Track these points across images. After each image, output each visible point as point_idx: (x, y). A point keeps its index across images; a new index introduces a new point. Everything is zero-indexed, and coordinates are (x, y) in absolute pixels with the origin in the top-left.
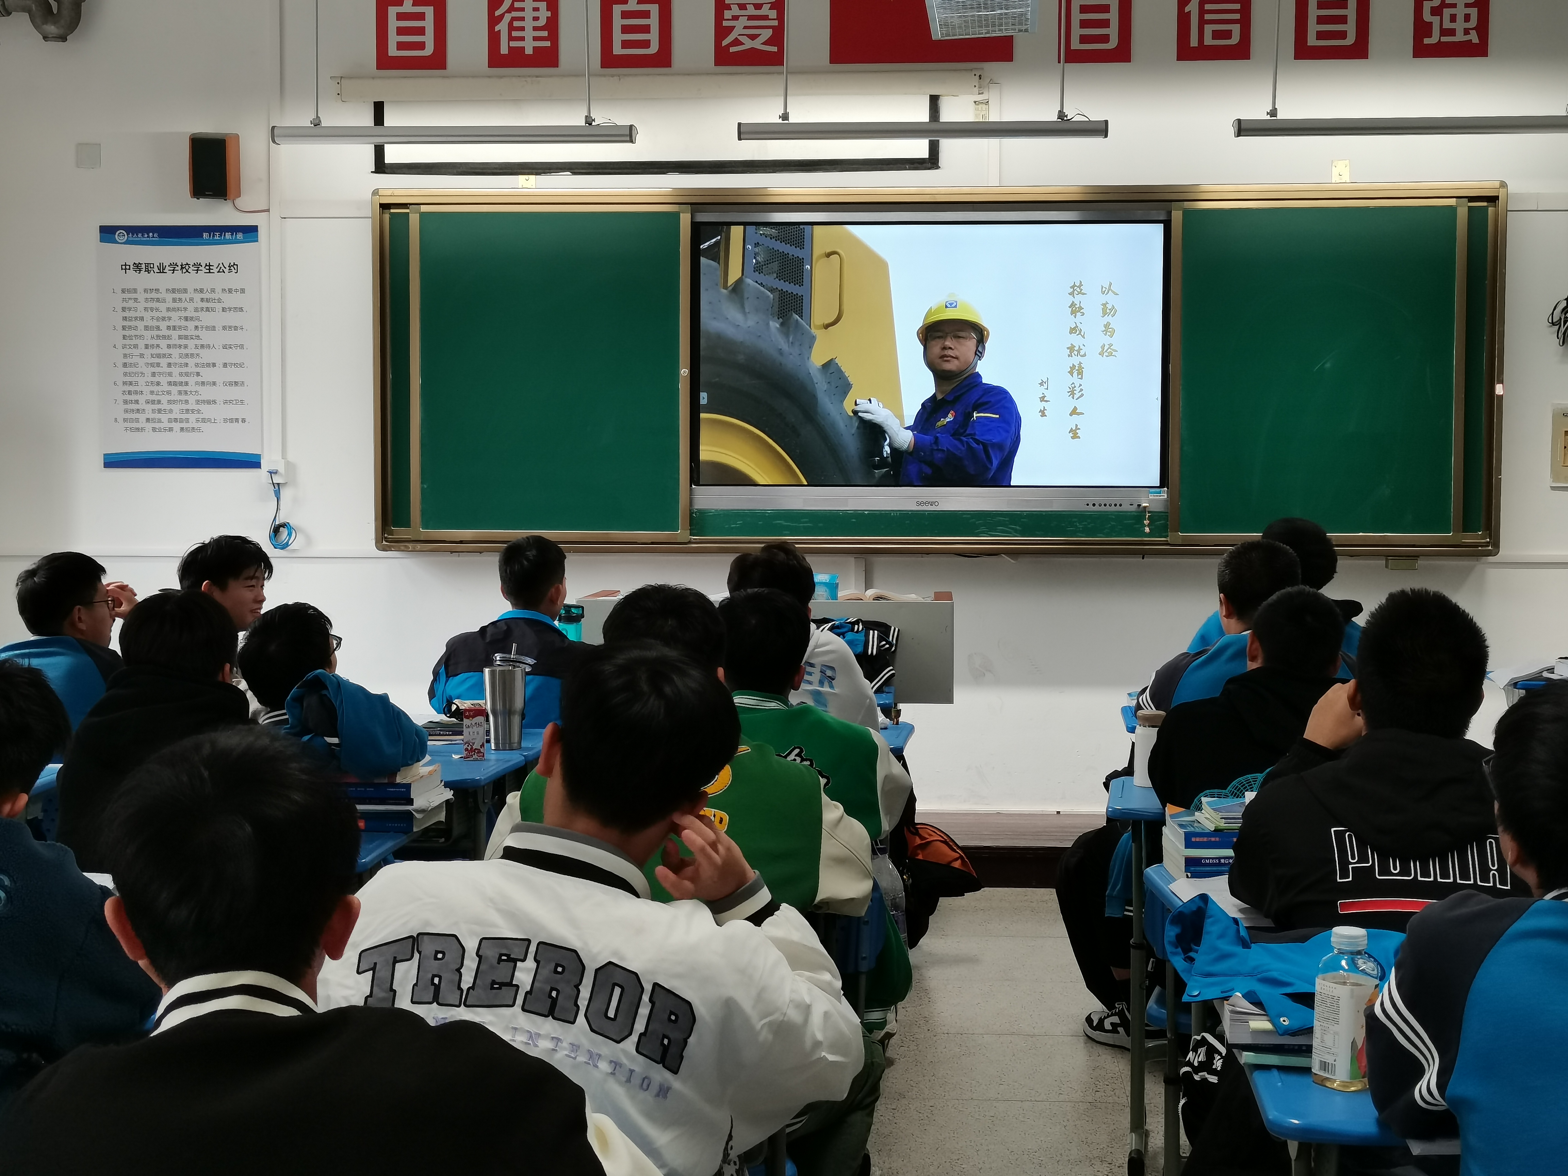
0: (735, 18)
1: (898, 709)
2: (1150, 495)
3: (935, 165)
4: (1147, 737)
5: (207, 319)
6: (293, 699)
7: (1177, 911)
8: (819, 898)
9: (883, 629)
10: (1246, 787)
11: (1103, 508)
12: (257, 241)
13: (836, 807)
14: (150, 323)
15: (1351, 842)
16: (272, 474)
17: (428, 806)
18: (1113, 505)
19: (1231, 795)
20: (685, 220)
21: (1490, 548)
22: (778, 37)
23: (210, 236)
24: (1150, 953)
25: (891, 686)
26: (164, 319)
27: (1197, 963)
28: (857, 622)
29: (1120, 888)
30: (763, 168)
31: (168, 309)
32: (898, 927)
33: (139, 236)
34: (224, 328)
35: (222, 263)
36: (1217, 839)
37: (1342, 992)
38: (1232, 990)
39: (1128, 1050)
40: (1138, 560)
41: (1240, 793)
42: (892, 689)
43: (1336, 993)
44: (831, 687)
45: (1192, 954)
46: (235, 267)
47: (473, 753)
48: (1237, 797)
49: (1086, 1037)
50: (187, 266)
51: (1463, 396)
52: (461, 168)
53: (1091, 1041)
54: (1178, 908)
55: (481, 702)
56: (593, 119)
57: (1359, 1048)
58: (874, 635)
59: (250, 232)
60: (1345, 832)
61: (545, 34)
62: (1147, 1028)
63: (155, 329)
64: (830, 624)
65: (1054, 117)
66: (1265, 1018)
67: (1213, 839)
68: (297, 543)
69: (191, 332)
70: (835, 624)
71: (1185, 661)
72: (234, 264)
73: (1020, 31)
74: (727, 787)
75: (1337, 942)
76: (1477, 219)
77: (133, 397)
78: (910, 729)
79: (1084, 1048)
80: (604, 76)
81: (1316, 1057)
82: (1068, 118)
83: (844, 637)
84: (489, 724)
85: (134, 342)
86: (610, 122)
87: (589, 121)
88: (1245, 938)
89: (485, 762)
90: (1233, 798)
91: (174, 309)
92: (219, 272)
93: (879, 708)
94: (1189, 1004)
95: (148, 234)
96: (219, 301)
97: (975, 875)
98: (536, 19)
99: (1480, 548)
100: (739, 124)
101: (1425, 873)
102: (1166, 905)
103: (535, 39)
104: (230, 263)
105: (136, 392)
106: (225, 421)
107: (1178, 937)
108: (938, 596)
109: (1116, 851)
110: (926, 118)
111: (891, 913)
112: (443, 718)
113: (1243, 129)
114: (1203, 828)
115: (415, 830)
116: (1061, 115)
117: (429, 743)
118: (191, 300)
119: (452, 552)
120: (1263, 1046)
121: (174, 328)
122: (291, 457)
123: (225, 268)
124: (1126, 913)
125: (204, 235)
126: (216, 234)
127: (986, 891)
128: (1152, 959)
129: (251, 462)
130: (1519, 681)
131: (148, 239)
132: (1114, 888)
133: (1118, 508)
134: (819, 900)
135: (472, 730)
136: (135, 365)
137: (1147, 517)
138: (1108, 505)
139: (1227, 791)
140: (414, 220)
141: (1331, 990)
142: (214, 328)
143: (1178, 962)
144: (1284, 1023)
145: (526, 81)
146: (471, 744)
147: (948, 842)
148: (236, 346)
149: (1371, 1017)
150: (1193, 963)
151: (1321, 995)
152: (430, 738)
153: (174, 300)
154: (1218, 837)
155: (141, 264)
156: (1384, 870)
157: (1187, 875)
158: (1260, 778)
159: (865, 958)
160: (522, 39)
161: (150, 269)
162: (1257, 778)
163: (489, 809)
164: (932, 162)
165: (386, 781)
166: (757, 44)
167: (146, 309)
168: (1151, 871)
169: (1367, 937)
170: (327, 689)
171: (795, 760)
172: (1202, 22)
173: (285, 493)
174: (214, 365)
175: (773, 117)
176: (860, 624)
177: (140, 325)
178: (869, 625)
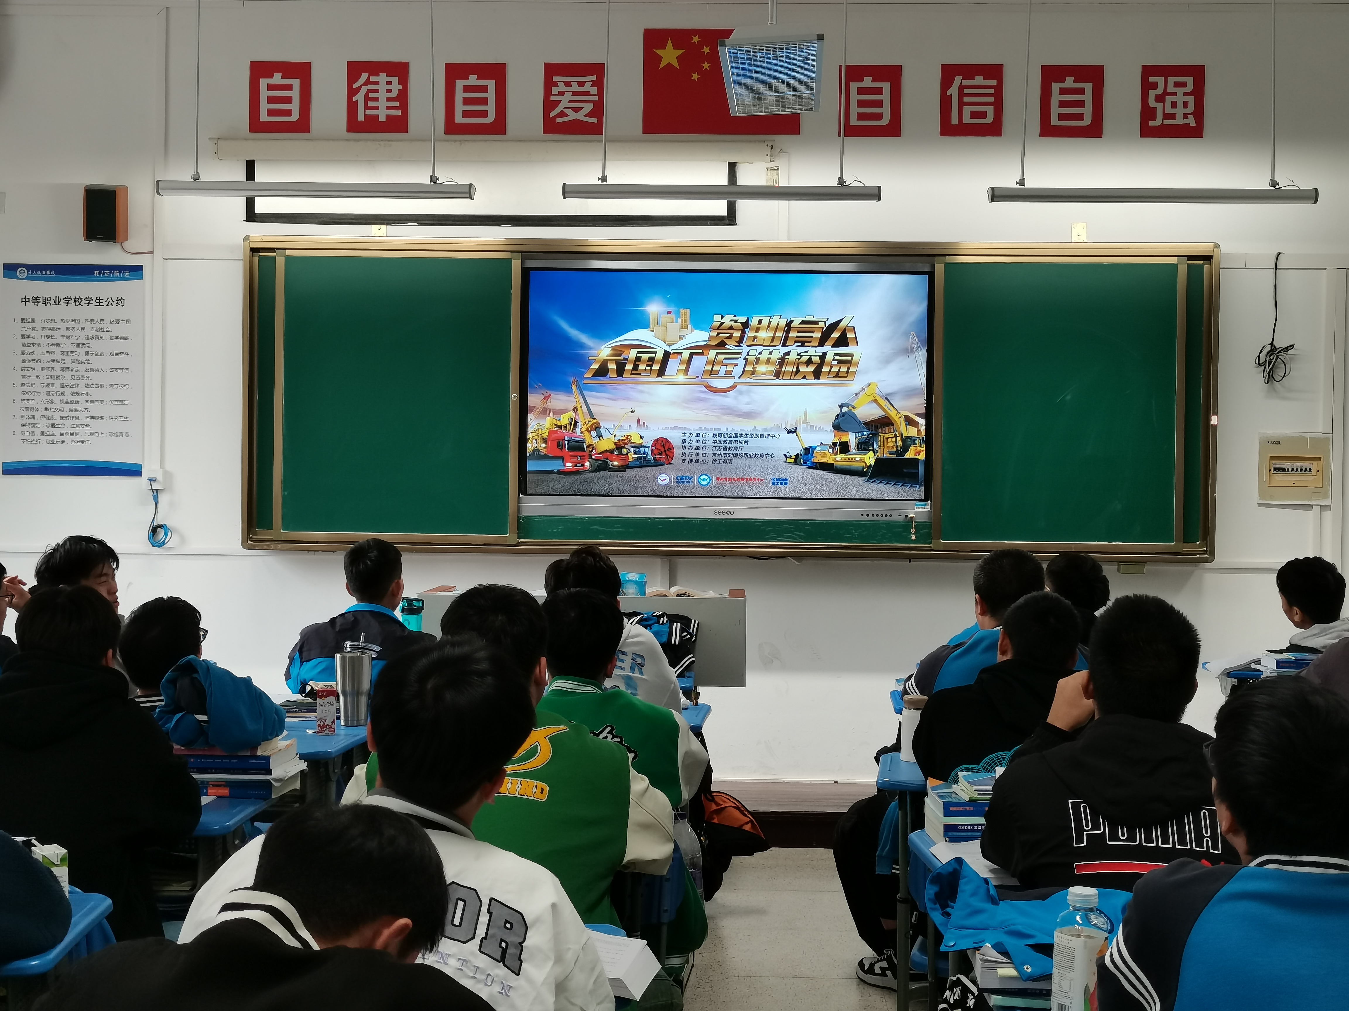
0: (562, 93)
1: (697, 692)
2: (916, 507)
3: (733, 222)
4: (912, 718)
5: (96, 345)
6: (167, 681)
7: (937, 872)
8: (626, 859)
9: (685, 621)
10: (996, 763)
11: (875, 518)
12: (142, 279)
13: (643, 779)
14: (46, 349)
15: (1085, 812)
16: (152, 482)
17: (285, 775)
18: (884, 516)
19: (984, 770)
20: (516, 265)
21: (1207, 556)
22: (598, 110)
23: (100, 274)
24: (914, 907)
25: (691, 671)
26: (58, 345)
27: (953, 917)
28: (662, 615)
29: (889, 848)
30: (584, 222)
31: (62, 337)
32: (695, 883)
33: (38, 273)
34: (112, 354)
35: (111, 298)
36: (972, 808)
37: (1077, 943)
38: (983, 941)
39: (895, 991)
40: (906, 563)
41: (991, 768)
42: (692, 674)
43: (1071, 944)
44: (641, 673)
45: (948, 910)
46: (122, 300)
47: (325, 728)
48: (988, 772)
49: (858, 980)
50: (80, 299)
51: (1184, 425)
52: (322, 218)
53: (862, 983)
54: (937, 870)
55: (333, 684)
56: (437, 178)
57: (1091, 993)
58: (677, 627)
59: (136, 271)
60: (1080, 803)
61: (396, 104)
62: (911, 972)
63: (51, 354)
64: (639, 617)
65: (835, 183)
66: (1011, 965)
67: (968, 808)
68: (172, 542)
69: (82, 357)
70: (643, 617)
71: (946, 652)
72: (121, 299)
73: (806, 110)
74: (547, 761)
75: (1073, 901)
76: (1195, 275)
77: (30, 413)
78: (708, 709)
79: (857, 989)
80: (447, 141)
81: (1055, 1000)
82: (847, 184)
83: (651, 629)
84: (339, 703)
85: (32, 365)
86: (452, 181)
87: (434, 180)
88: (994, 896)
89: (335, 737)
90: (985, 772)
91: (68, 337)
92: (108, 305)
93: (681, 691)
94: (946, 954)
95: (46, 272)
96: (108, 330)
97: (763, 836)
98: (389, 91)
99: (1198, 556)
100: (564, 185)
101: (1149, 839)
102: (927, 865)
103: (388, 108)
104: (118, 298)
105: (32, 409)
106: (111, 434)
107: (936, 894)
108: (733, 593)
109: (885, 816)
110: (725, 183)
111: (690, 871)
112: (299, 697)
113: (996, 195)
114: (959, 798)
115: (273, 797)
116: (841, 181)
117: (287, 719)
118: (83, 329)
119: (309, 551)
120: (1010, 990)
121: (67, 353)
122: (168, 467)
123: (114, 302)
124: (893, 871)
125: (95, 273)
126: (106, 272)
127: (774, 850)
128: (915, 912)
129: (133, 471)
130: (1231, 671)
131: (46, 275)
132: (883, 850)
133: (888, 518)
134: (626, 861)
135: (325, 709)
136: (31, 385)
137: (913, 526)
138: (880, 515)
139: (980, 766)
140: (280, 262)
141: (1067, 942)
142: (102, 354)
143: (936, 917)
144: (1027, 970)
145: (379, 144)
146: (323, 721)
147: (740, 808)
148: (122, 369)
149: (1101, 966)
150: (950, 917)
151: (1059, 946)
152: (288, 715)
153: (68, 329)
154: (972, 807)
155: (39, 297)
156: (1114, 837)
157: (945, 839)
158: (1008, 755)
159: (666, 911)
160: (377, 108)
161: (46, 302)
162: (1006, 755)
163: (338, 778)
164: (730, 219)
165: (248, 754)
166: (580, 116)
167: (42, 337)
168: (914, 836)
169: (1098, 896)
170: (197, 672)
171: (606, 737)
172: (961, 104)
173: (162, 498)
174: (102, 386)
175: (594, 180)
176: (665, 617)
177: (37, 350)
178: (673, 618)
